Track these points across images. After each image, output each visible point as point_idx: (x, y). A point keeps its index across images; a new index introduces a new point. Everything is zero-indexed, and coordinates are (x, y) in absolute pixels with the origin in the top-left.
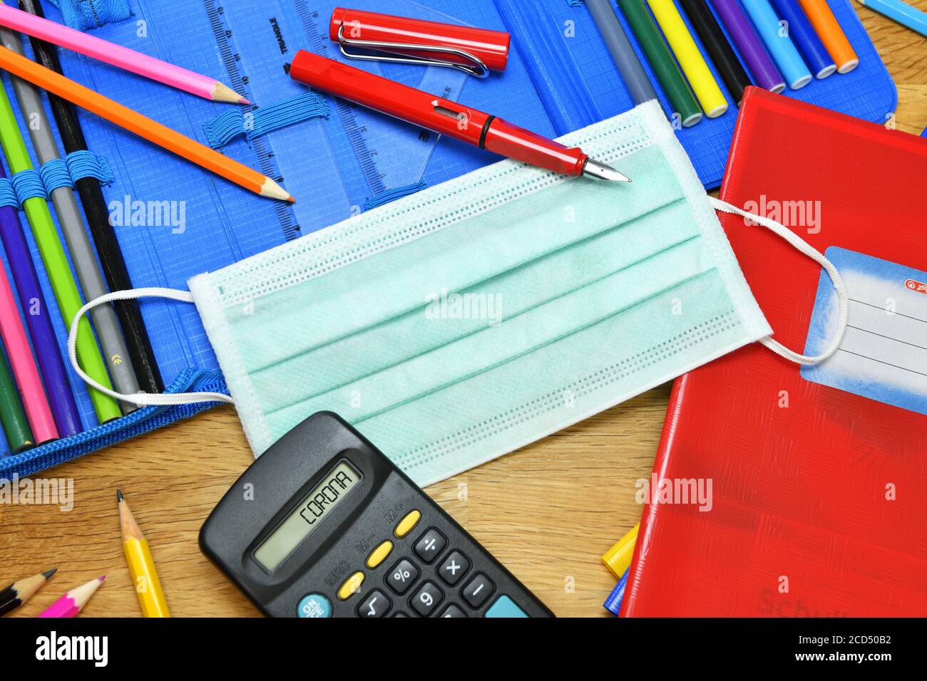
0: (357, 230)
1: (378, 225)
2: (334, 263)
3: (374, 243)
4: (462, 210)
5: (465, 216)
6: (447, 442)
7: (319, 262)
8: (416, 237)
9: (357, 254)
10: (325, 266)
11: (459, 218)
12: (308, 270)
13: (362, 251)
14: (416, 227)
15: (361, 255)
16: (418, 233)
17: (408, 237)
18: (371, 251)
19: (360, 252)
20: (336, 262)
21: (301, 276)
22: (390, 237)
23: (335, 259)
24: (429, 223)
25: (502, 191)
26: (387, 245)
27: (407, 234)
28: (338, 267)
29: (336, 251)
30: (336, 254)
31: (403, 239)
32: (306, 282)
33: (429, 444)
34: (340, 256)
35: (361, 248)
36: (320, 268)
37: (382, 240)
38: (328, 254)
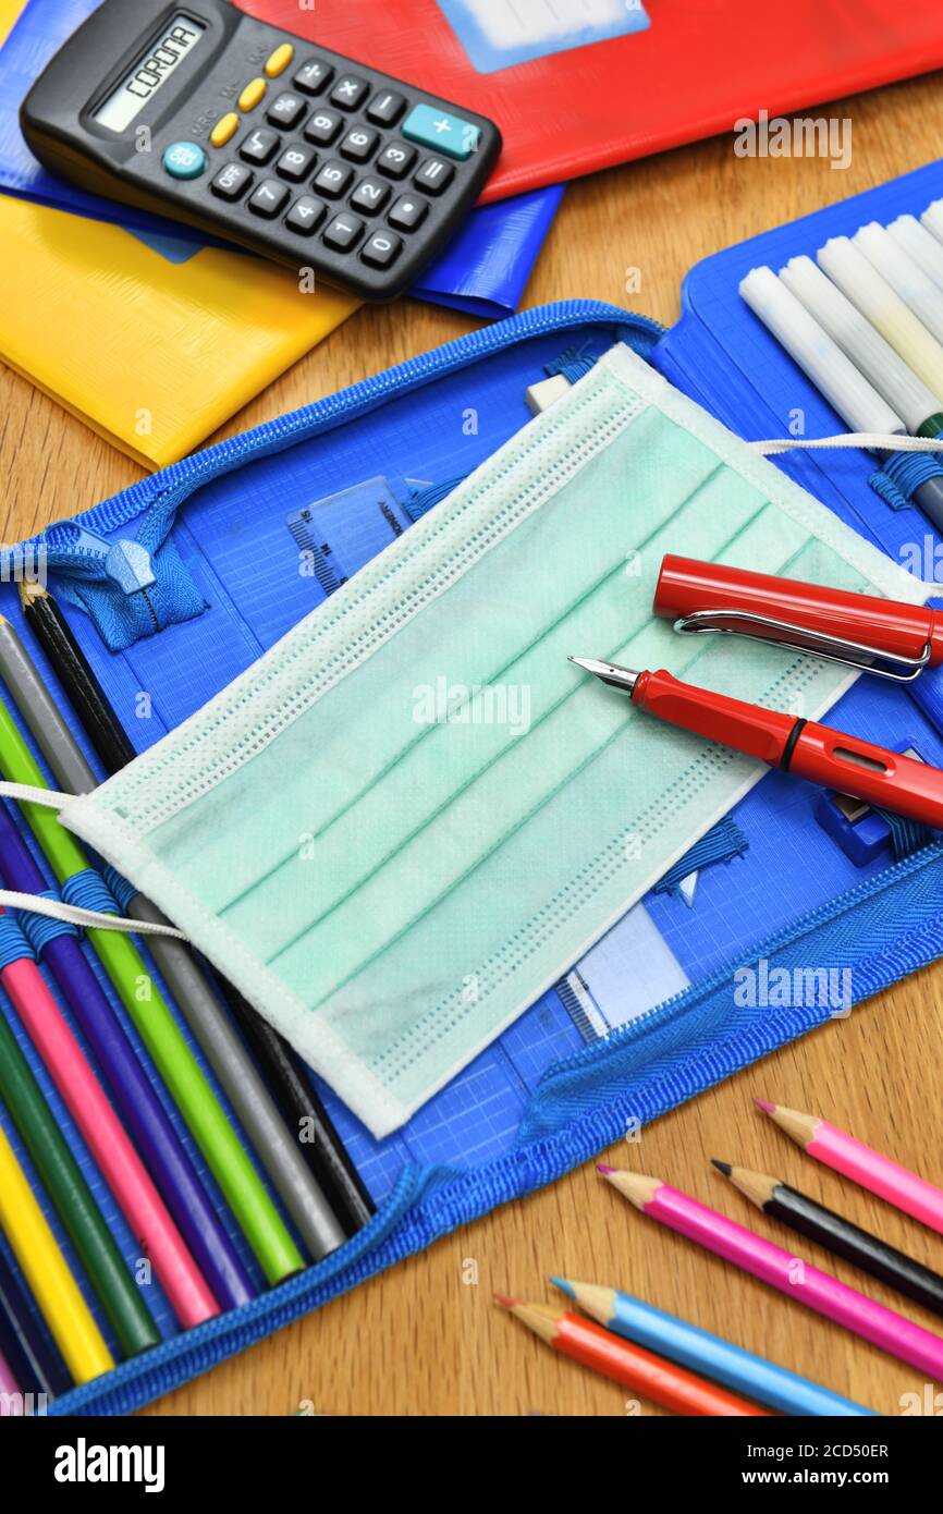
0: (282, 667)
1: (310, 648)
2: (271, 725)
3: (317, 676)
4: (421, 587)
5: (429, 594)
6: (555, 907)
7: (247, 731)
8: (375, 647)
9: (299, 700)
10: (260, 734)
11: (422, 600)
12: (237, 748)
13: (305, 693)
14: (366, 634)
15: (306, 701)
16: (374, 641)
17: (362, 651)
18: (318, 689)
19: (302, 697)
20: (273, 722)
21: (231, 760)
22: (336, 660)
23: (270, 719)
24: (382, 621)
25: (465, 541)
26: (337, 673)
27: (359, 647)
28: (280, 729)
29: (268, 707)
30: (268, 711)
31: (356, 656)
32: (242, 767)
33: (531, 921)
34: (276, 713)
35: (301, 690)
36: (254, 740)
37: (327, 668)
38: (257, 716)
